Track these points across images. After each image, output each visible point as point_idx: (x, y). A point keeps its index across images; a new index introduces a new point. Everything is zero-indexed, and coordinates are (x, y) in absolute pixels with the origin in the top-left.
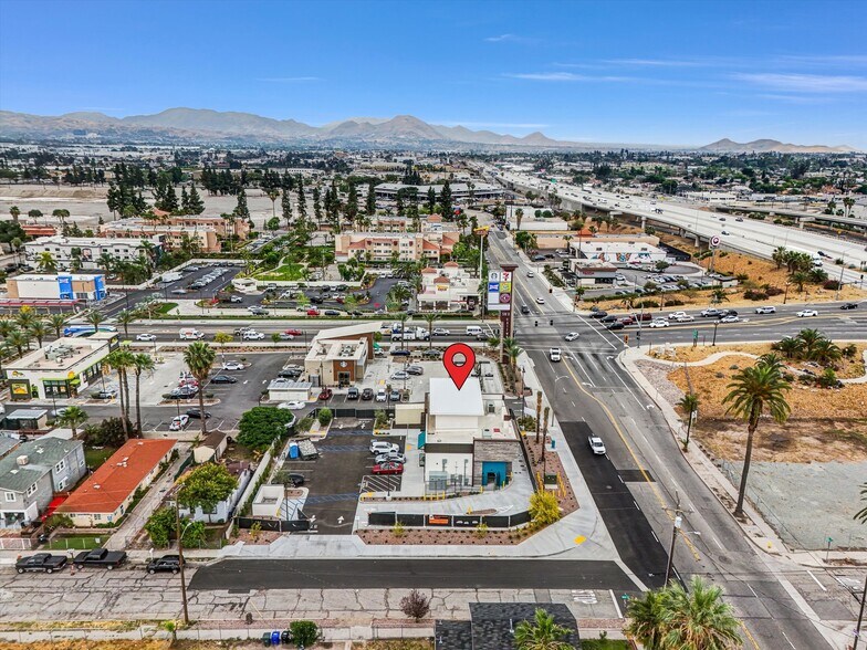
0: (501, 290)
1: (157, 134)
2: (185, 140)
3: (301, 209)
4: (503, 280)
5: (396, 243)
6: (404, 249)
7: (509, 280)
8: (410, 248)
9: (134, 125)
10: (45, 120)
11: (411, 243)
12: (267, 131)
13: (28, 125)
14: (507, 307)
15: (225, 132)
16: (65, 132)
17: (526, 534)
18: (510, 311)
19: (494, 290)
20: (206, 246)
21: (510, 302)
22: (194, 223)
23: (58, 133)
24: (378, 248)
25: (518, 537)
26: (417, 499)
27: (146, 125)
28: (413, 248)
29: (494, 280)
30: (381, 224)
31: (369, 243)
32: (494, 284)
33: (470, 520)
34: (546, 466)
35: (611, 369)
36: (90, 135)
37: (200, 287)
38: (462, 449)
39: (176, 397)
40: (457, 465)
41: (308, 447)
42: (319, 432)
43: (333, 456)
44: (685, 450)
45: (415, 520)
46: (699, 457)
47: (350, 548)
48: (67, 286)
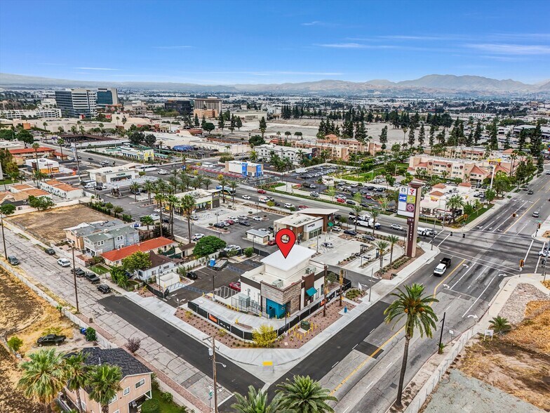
0: (409, 201)
1: (413, 91)
2: (429, 95)
3: (421, 139)
4: (409, 194)
5: (450, 166)
6: (456, 170)
7: (414, 194)
8: (459, 171)
9: (402, 86)
10: (356, 85)
11: (461, 167)
12: (490, 88)
13: (347, 88)
14: (411, 215)
15: (458, 89)
16: (365, 91)
17: (244, 346)
18: (414, 218)
19: (402, 200)
20: (340, 157)
21: (414, 211)
22: (348, 143)
23: (361, 92)
24: (436, 168)
25: (239, 345)
26: (226, 305)
27: (409, 86)
28: (462, 171)
29: (403, 193)
30: (464, 153)
31: (431, 164)
32: (403, 196)
33: (226, 325)
34: (320, 320)
35: (488, 283)
36: (376, 93)
37: (308, 178)
38: (258, 286)
39: (216, 226)
40: (254, 295)
41: (220, 264)
42: (240, 259)
43: (228, 272)
44: (440, 352)
45: (204, 314)
46: (444, 361)
47: (166, 313)
48: (245, 168)
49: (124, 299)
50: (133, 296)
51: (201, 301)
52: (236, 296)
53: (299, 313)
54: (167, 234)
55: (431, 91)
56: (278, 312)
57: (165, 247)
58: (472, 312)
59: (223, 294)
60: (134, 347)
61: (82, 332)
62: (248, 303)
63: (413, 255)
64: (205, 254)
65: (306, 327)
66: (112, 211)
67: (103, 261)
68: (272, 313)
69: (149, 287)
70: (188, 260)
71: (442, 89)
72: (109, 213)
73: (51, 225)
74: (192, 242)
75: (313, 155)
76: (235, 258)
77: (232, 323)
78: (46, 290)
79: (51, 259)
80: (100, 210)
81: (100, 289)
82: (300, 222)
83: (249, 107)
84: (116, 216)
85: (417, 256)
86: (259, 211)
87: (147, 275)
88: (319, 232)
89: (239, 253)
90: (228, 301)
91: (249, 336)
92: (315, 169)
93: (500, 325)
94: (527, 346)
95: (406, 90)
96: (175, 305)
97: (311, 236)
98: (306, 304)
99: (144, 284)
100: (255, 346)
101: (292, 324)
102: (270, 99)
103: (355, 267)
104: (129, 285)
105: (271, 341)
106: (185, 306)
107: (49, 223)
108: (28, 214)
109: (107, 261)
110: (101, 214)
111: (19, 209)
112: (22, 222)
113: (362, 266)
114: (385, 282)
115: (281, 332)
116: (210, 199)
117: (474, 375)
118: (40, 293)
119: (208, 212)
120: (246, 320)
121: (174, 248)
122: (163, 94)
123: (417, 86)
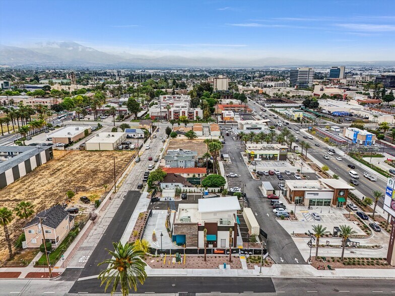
34: (198, 261)
39: (257, 173)
41: (209, 196)
47: (139, 210)
49: (139, 195)
50: (144, 195)
57: (199, 175)
78: (125, 178)
88: (326, 203)
89: (230, 194)
96: (150, 208)
99: (155, 191)
104: (151, 188)
108: (182, 140)
111: (180, 136)
116: (278, 152)
118: (121, 178)
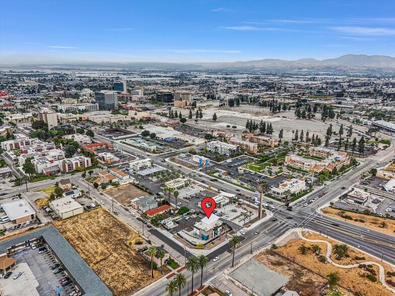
1: (332, 68)
3: (301, 138)
5: (304, 164)
6: (306, 166)
11: (309, 165)
17: (194, 248)
20: (252, 150)
22: (259, 139)
24: (297, 164)
25: (192, 248)
26: (189, 235)
31: (294, 162)
33: (189, 241)
34: (218, 241)
35: (282, 231)
36: (304, 70)
37: (232, 167)
38: (199, 229)
39: (186, 198)
40: (198, 232)
41: (187, 218)
42: (194, 216)
43: (190, 221)
44: (251, 254)
45: (182, 237)
46: (251, 256)
47: (170, 236)
48: (201, 160)
49: (156, 230)
50: (159, 229)
51: (180, 233)
52: (192, 232)
53: (212, 239)
54: (168, 203)
55: (346, 68)
56: (205, 238)
57: (167, 209)
58: (269, 242)
59: (188, 230)
60: (163, 246)
61: (146, 241)
62: (196, 234)
63: (261, 217)
64: (182, 214)
65: (213, 243)
66: (144, 189)
67: (146, 215)
68: (203, 238)
69: (164, 226)
70: (176, 216)
71: (356, 66)
72: (142, 189)
73: (122, 195)
74: (177, 207)
75: (237, 150)
76: (193, 215)
77: (190, 241)
78: (131, 226)
79: (127, 213)
80: (138, 187)
81: (148, 226)
82: (219, 200)
83: (208, 97)
84: (146, 191)
85: (262, 217)
86: (205, 189)
87: (162, 222)
88: (228, 204)
89: (194, 213)
90: (189, 233)
91: (195, 245)
92: (237, 159)
93: (274, 247)
94: (279, 253)
95: (327, 67)
96: (173, 234)
97: (224, 206)
98: (215, 236)
99: (162, 225)
100: (197, 248)
101: (209, 242)
102: (226, 79)
103: (236, 222)
104: (157, 225)
105: (202, 247)
106: (176, 234)
107: (120, 194)
108: (111, 189)
109: (148, 215)
110: (139, 190)
111: (108, 187)
112: (110, 194)
113: (239, 221)
114: (245, 228)
115: (205, 245)
116: (184, 183)
117: (258, 260)
118: (130, 227)
119: (183, 190)
120: (195, 240)
121: (170, 210)
122: (152, 74)
123: (336, 64)
